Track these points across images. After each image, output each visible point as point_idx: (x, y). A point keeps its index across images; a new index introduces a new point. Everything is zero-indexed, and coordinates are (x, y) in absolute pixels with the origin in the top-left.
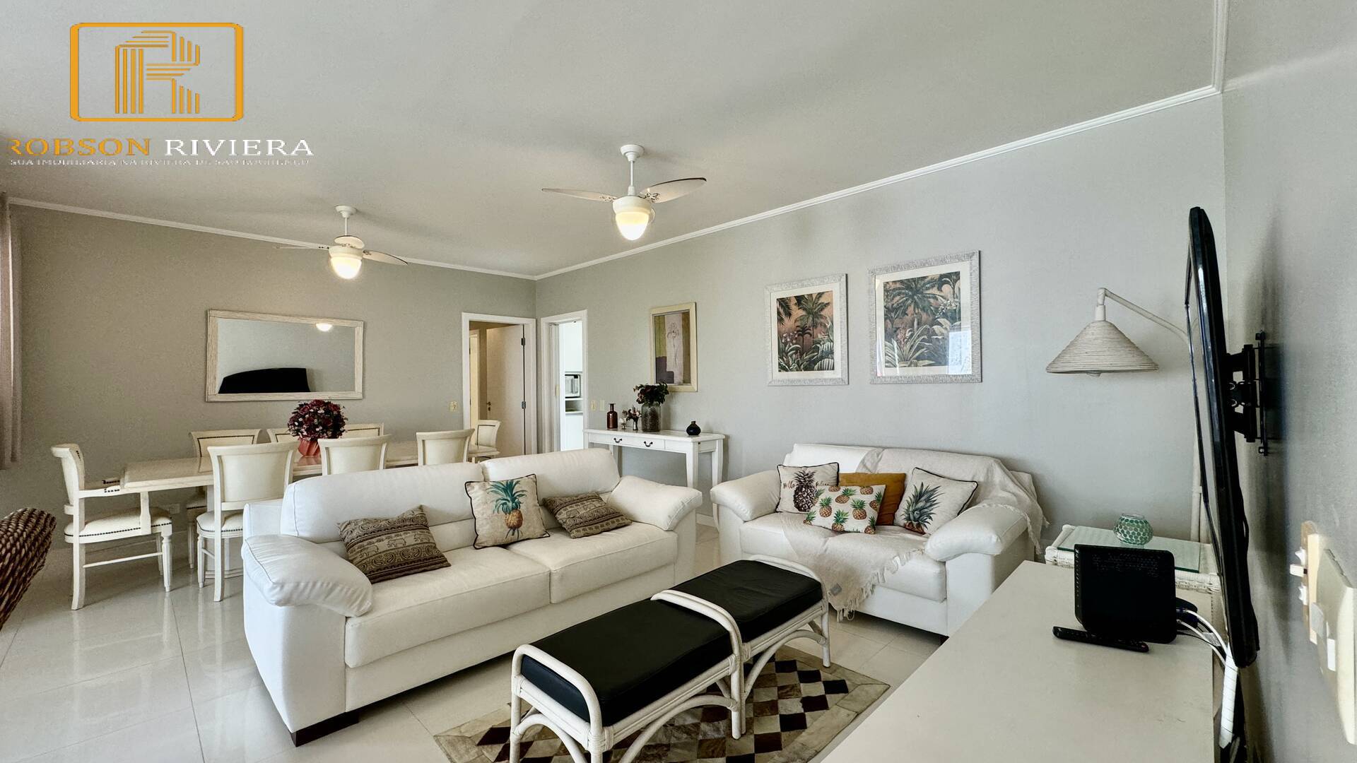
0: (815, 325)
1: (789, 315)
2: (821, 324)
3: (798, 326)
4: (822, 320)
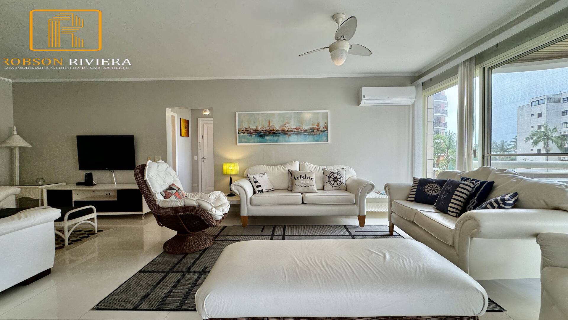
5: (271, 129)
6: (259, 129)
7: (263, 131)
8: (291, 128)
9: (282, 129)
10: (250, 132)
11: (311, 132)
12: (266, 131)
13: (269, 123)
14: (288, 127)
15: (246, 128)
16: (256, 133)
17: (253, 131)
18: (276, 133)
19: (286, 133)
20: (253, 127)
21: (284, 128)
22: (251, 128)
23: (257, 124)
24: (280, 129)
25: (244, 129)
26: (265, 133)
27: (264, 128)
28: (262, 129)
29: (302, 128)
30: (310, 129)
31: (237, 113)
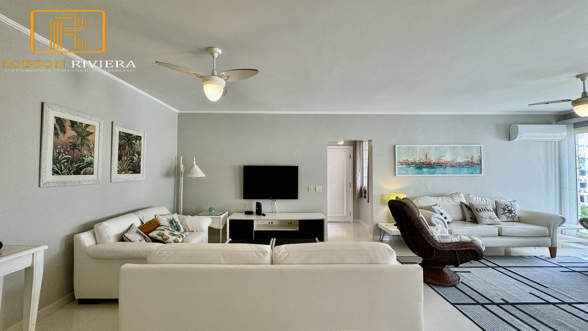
0: (82, 145)
1: (64, 132)
2: (87, 144)
3: (69, 142)
4: (88, 142)
5: (428, 161)
6: (417, 161)
7: (420, 163)
8: (447, 161)
9: (438, 162)
10: (409, 164)
11: (466, 164)
12: (423, 163)
13: (426, 155)
14: (443, 160)
15: (404, 161)
16: (414, 165)
17: (411, 163)
18: (433, 165)
19: (442, 166)
20: (411, 160)
21: (439, 160)
22: (409, 160)
23: (415, 157)
24: (437, 161)
25: (403, 161)
26: (422, 165)
27: (422, 161)
28: (419, 162)
29: (457, 161)
30: (465, 162)
31: (396, 146)
